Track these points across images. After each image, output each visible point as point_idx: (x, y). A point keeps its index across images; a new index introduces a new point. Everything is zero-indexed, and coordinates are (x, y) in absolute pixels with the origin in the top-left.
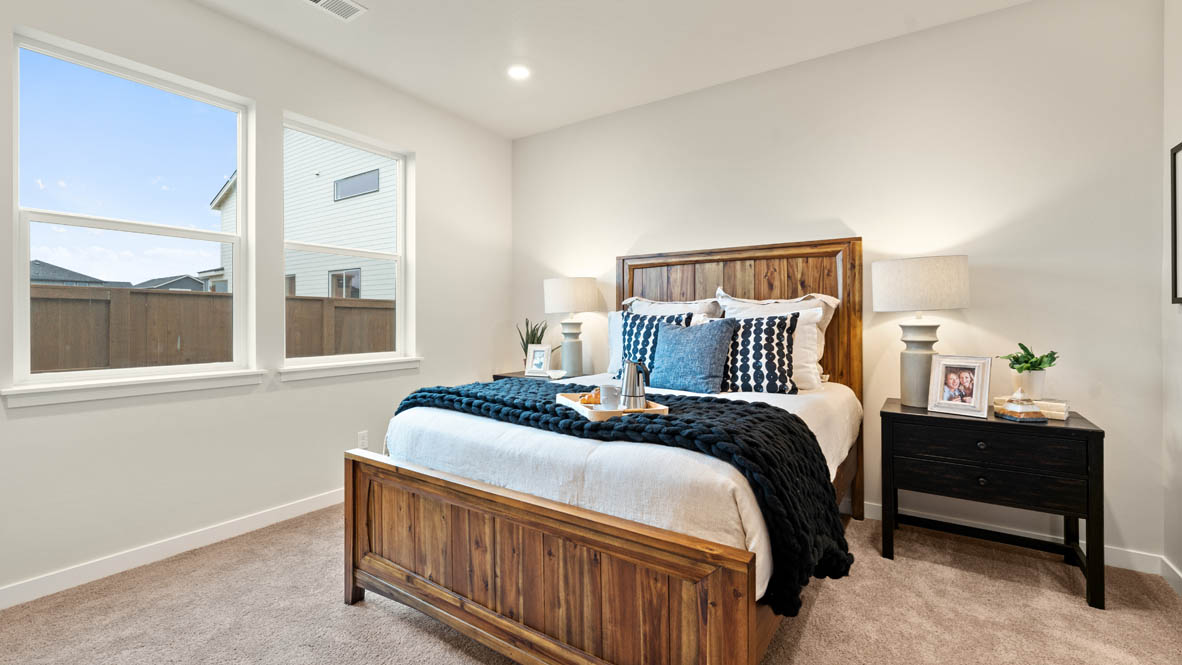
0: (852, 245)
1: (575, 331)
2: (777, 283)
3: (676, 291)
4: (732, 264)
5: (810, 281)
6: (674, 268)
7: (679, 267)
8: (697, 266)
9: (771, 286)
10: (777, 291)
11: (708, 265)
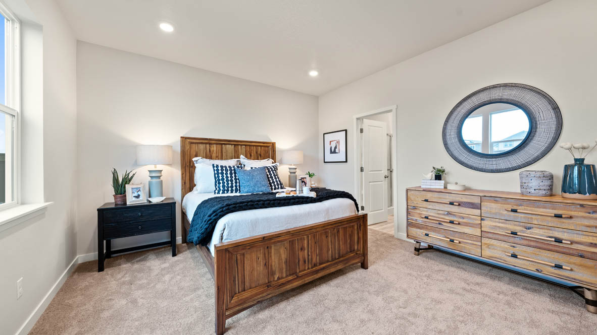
0: (273, 144)
1: (158, 175)
2: (253, 155)
3: (214, 155)
4: (237, 146)
5: (262, 155)
6: (212, 146)
7: (215, 145)
8: (223, 146)
9: (251, 155)
10: (252, 157)
11: (228, 146)
